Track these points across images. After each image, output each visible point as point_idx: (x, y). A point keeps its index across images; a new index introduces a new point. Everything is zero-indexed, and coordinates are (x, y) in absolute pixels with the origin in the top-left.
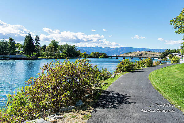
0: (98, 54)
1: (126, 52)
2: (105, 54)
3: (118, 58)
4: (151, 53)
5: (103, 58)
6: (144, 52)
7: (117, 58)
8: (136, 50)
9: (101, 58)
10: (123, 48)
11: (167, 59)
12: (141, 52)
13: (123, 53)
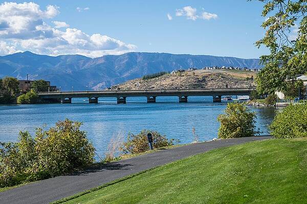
0: (13, 84)
1: (145, 74)
2: (43, 86)
3: (95, 102)
4: (237, 75)
5: (34, 101)
6: (213, 71)
7: (91, 102)
8: (182, 62)
9: (24, 102)
10: (132, 56)
11: (276, 99)
12: (200, 73)
13: (133, 77)
